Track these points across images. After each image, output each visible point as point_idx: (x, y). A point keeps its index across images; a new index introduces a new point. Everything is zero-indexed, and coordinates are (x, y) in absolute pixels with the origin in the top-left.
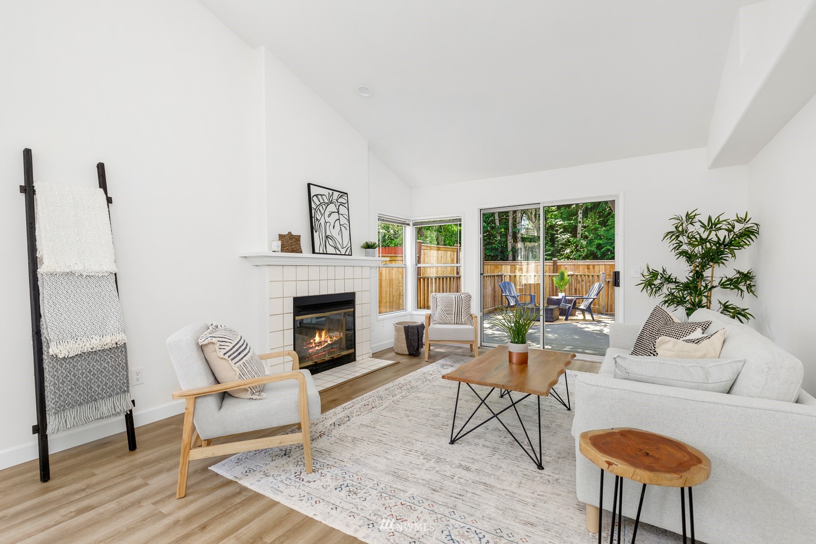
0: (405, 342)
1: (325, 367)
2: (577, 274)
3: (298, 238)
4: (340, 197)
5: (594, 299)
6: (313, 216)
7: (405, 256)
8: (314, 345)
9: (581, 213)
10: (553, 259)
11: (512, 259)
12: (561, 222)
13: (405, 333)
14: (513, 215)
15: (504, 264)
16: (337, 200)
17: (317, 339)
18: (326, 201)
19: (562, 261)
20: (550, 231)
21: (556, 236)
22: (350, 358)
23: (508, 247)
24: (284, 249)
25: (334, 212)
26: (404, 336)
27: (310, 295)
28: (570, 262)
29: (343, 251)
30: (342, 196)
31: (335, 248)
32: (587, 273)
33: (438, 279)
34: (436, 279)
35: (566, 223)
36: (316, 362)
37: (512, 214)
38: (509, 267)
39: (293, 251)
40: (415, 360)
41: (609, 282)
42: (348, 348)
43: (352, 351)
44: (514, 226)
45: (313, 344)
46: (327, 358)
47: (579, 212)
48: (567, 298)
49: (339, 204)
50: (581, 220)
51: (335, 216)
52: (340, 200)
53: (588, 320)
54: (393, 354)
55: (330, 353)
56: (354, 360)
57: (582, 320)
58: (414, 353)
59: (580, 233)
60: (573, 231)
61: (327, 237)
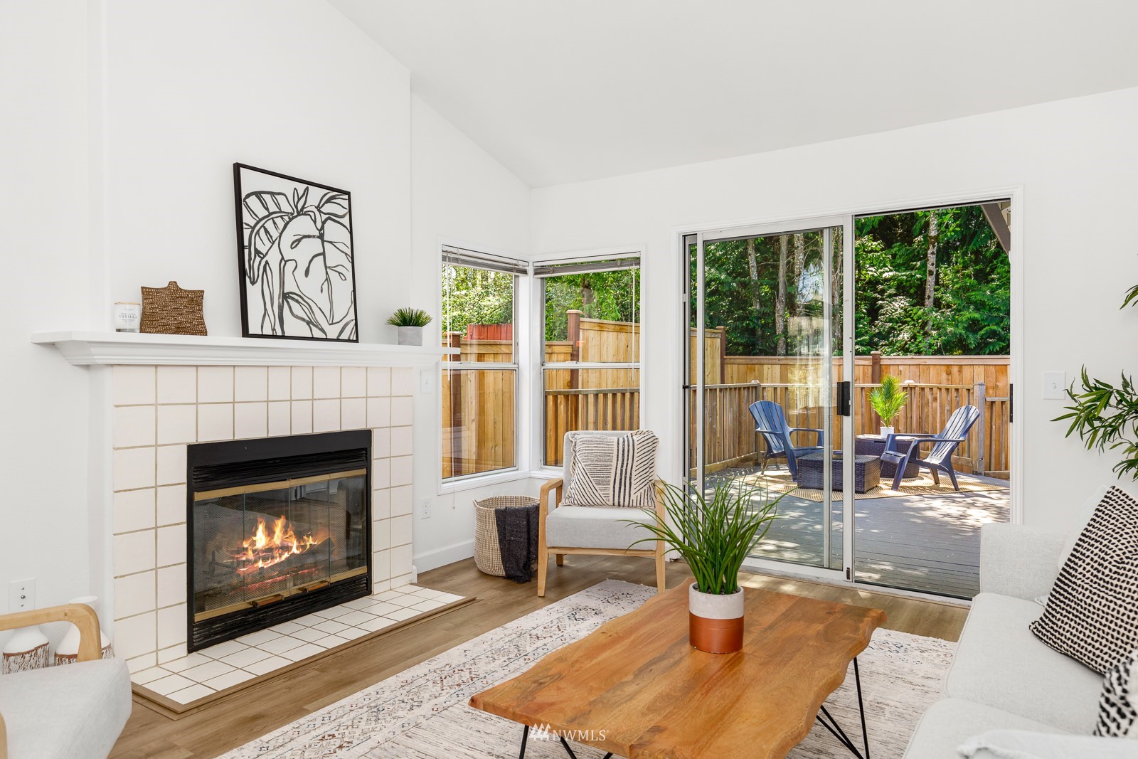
0: (498, 546)
1: (285, 612)
2: (922, 384)
3: (196, 299)
4: (328, 201)
5: (958, 443)
6: (246, 243)
7: (517, 344)
8: (251, 555)
9: (933, 253)
10: (872, 352)
11: (783, 352)
12: (891, 274)
13: (498, 525)
14: (788, 257)
15: (766, 361)
16: (318, 208)
17: (261, 539)
18: (286, 208)
19: (892, 356)
20: (870, 293)
21: (880, 302)
22: (359, 588)
23: (777, 325)
24: (149, 323)
25: (309, 237)
26: (496, 534)
27: (239, 437)
28: (911, 359)
29: (333, 332)
30: (333, 197)
31: (308, 323)
32: (944, 385)
33: (601, 396)
34: (596, 396)
35: (903, 275)
36: (254, 604)
37: (785, 256)
38: (777, 369)
39: (179, 330)
40: (518, 593)
41: (992, 403)
42: (351, 564)
43: (361, 570)
44: (791, 281)
45: (250, 552)
46: (291, 590)
47: (929, 252)
48: (897, 438)
49: (324, 217)
50: (933, 269)
51: (314, 246)
52: (328, 208)
53: (942, 490)
54: (472, 574)
55: (296, 578)
56: (368, 591)
57: (931, 488)
58: (519, 573)
59: (932, 296)
60: (916, 293)
61: (285, 296)
